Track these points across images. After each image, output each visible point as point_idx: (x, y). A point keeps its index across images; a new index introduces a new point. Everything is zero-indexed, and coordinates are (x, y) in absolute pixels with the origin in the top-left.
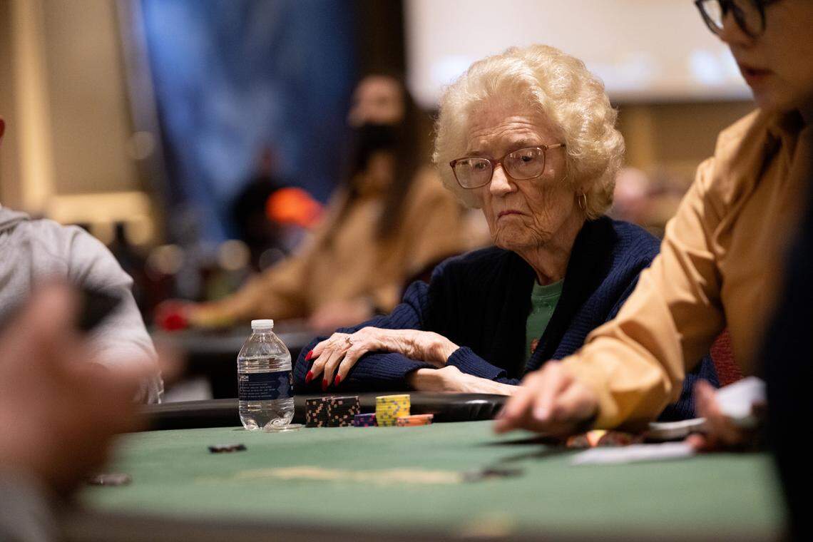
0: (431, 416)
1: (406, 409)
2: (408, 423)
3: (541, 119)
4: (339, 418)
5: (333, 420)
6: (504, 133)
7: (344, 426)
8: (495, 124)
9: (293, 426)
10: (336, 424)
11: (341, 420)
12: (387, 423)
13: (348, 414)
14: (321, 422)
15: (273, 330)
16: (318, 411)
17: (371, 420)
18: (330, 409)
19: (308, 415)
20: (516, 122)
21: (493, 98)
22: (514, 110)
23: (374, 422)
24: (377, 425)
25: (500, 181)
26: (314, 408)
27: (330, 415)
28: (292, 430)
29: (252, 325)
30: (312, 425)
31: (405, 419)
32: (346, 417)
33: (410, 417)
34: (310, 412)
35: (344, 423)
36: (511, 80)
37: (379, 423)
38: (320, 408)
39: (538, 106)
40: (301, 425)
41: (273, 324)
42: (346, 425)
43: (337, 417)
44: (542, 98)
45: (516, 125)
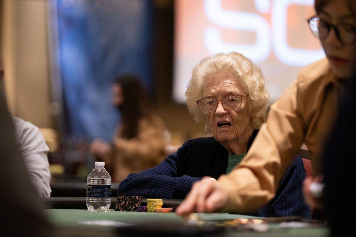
0: (172, 209)
1: (160, 205)
2: (161, 211)
3: (239, 82)
4: (131, 207)
5: (128, 208)
6: (223, 88)
7: (133, 211)
8: (218, 83)
9: (110, 209)
10: (129, 210)
11: (132, 209)
12: (152, 211)
13: (135, 206)
14: (122, 209)
15: (104, 167)
16: (122, 204)
17: (144, 209)
18: (128, 203)
19: (116, 205)
20: (229, 83)
21: (218, 72)
22: (227, 77)
23: (146, 210)
24: (147, 212)
25: (220, 109)
26: (120, 203)
27: (127, 206)
28: (109, 211)
29: (95, 164)
30: (118, 210)
31: (160, 210)
32: (134, 207)
33: (162, 209)
34: (118, 204)
35: (133, 210)
36: (227, 64)
37: (148, 211)
38: (123, 203)
39: (238, 77)
40: (113, 209)
41: (104, 164)
42: (134, 211)
43: (130, 207)
44: (240, 73)
45: (228, 84)
